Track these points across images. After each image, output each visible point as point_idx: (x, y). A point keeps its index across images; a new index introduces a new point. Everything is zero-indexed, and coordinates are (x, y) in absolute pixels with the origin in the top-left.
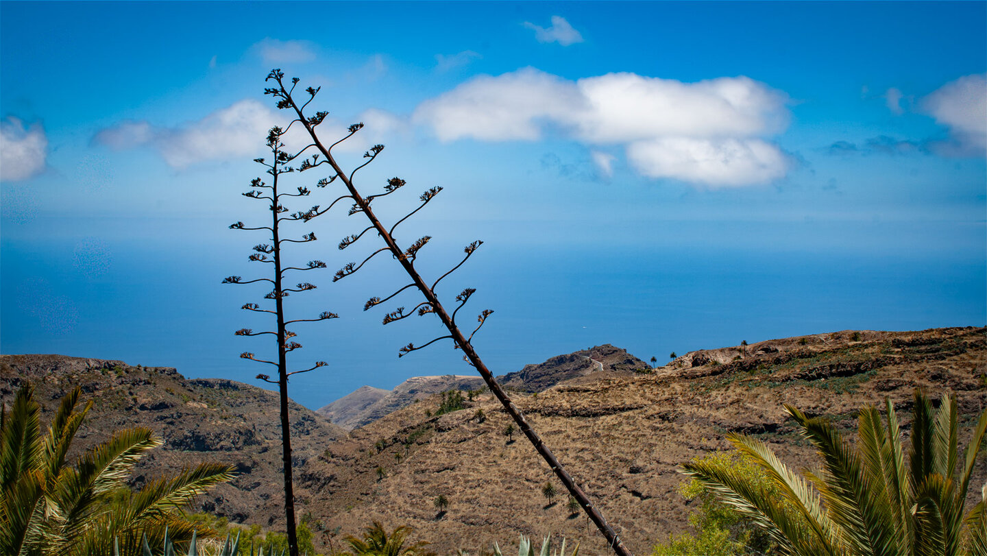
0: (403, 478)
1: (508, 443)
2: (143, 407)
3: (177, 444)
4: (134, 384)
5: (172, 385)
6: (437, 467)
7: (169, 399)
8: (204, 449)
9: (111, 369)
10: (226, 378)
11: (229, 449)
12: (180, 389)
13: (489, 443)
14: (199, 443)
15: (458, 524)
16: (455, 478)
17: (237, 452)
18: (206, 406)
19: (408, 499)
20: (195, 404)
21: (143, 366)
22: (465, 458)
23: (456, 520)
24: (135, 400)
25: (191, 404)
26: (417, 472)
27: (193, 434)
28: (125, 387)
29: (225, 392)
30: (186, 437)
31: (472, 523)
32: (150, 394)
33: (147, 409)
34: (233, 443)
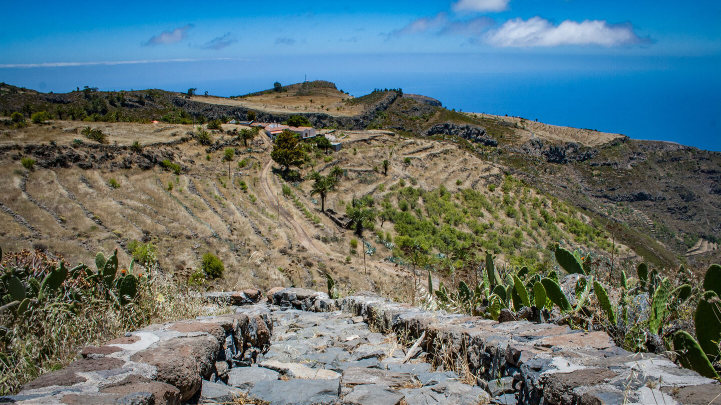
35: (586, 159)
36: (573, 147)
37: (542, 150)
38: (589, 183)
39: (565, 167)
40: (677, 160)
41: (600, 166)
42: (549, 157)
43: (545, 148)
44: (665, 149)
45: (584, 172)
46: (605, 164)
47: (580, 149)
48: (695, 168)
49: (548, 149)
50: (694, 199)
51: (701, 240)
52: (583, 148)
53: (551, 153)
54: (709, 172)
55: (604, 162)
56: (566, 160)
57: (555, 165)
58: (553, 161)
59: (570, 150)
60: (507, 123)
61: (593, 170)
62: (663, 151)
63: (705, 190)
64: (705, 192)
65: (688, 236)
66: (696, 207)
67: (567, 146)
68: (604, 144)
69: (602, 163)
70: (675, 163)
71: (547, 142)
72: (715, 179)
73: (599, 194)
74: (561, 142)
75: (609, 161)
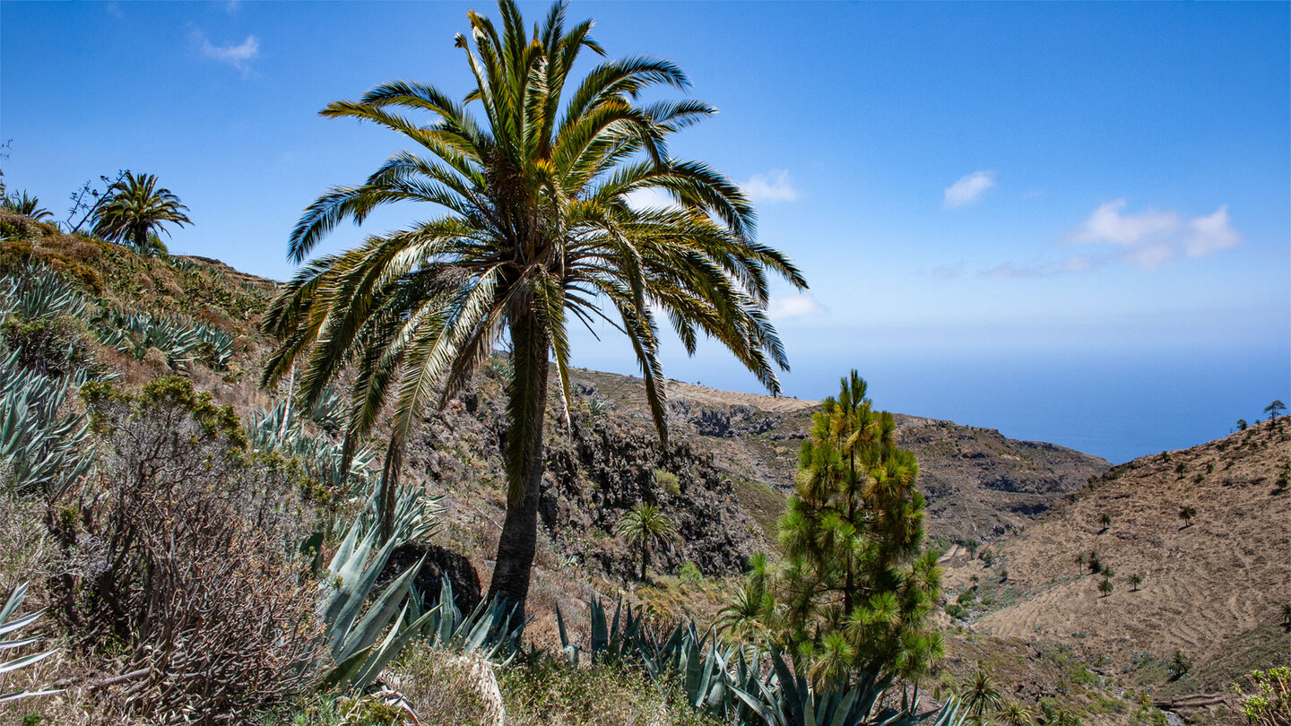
0: (1089, 502)
1: (1179, 478)
2: (965, 456)
3: (991, 485)
4: (960, 439)
5: (991, 441)
6: (1116, 495)
7: (986, 451)
8: (1011, 491)
9: (943, 427)
10: (1048, 441)
11: (1033, 492)
12: (999, 445)
13: (1165, 478)
14: (1008, 486)
15: (1112, 538)
16: (1127, 504)
17: (1039, 495)
18: (1019, 459)
19: (1085, 518)
20: (1009, 457)
21: (970, 426)
22: (1140, 490)
23: (1113, 534)
24: (959, 450)
25: (1005, 456)
26: (1100, 498)
27: (1003, 478)
28: (952, 441)
29: (1046, 452)
30: (997, 480)
31: (1123, 538)
32: (972, 446)
33: (967, 457)
34: (1037, 488)
35: (766, 430)
36: (742, 411)
37: (690, 415)
38: (770, 466)
39: (730, 442)
40: (925, 440)
41: (787, 439)
42: (701, 426)
43: (694, 413)
44: (906, 424)
45: (762, 450)
46: (794, 436)
47: (754, 414)
48: (954, 451)
49: (699, 414)
50: (951, 494)
51: (956, 546)
52: (758, 414)
53: (706, 421)
54: (974, 457)
55: (793, 433)
56: (731, 433)
57: (712, 439)
58: (710, 433)
59: (739, 417)
60: (635, 378)
61: (776, 447)
62: (903, 427)
63: (972, 483)
64: (972, 487)
65: (933, 541)
66: (955, 505)
67: (732, 411)
68: (798, 411)
69: (790, 434)
70: (923, 445)
71: (698, 404)
72: (984, 467)
73: (786, 482)
74: (725, 405)
75: (801, 431)
